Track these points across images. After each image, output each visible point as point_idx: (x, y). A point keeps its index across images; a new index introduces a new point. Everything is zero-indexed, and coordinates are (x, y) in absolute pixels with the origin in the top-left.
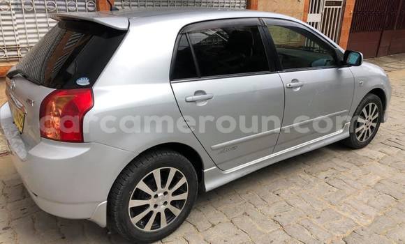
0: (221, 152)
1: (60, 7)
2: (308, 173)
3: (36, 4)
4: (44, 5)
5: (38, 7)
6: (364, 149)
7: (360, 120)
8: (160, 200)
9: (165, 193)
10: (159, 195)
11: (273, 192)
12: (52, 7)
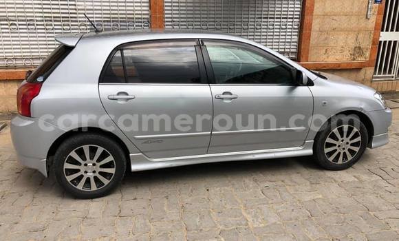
0: (145, 143)
3: (104, 25)
7: (330, 141)
8: (90, 169)
9: (94, 164)
10: (88, 165)
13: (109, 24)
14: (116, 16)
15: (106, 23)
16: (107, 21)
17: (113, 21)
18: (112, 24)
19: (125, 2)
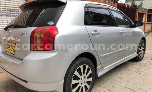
1: (13, 14)
2: (128, 70)
3: (2, 13)
4: (6, 13)
5: (4, 14)
6: (142, 61)
7: (140, 49)
8: (83, 81)
9: (85, 77)
10: (82, 78)
11: (119, 78)
12: (9, 14)
13: (5, 12)
14: (9, 8)
15: (3, 12)
16: (4, 11)
17: (7, 11)
18: (7, 12)
19: (14, 1)
